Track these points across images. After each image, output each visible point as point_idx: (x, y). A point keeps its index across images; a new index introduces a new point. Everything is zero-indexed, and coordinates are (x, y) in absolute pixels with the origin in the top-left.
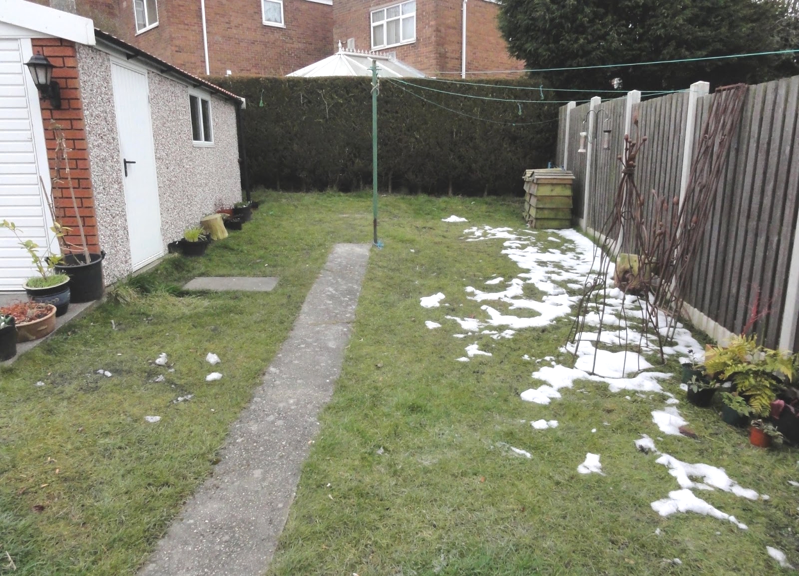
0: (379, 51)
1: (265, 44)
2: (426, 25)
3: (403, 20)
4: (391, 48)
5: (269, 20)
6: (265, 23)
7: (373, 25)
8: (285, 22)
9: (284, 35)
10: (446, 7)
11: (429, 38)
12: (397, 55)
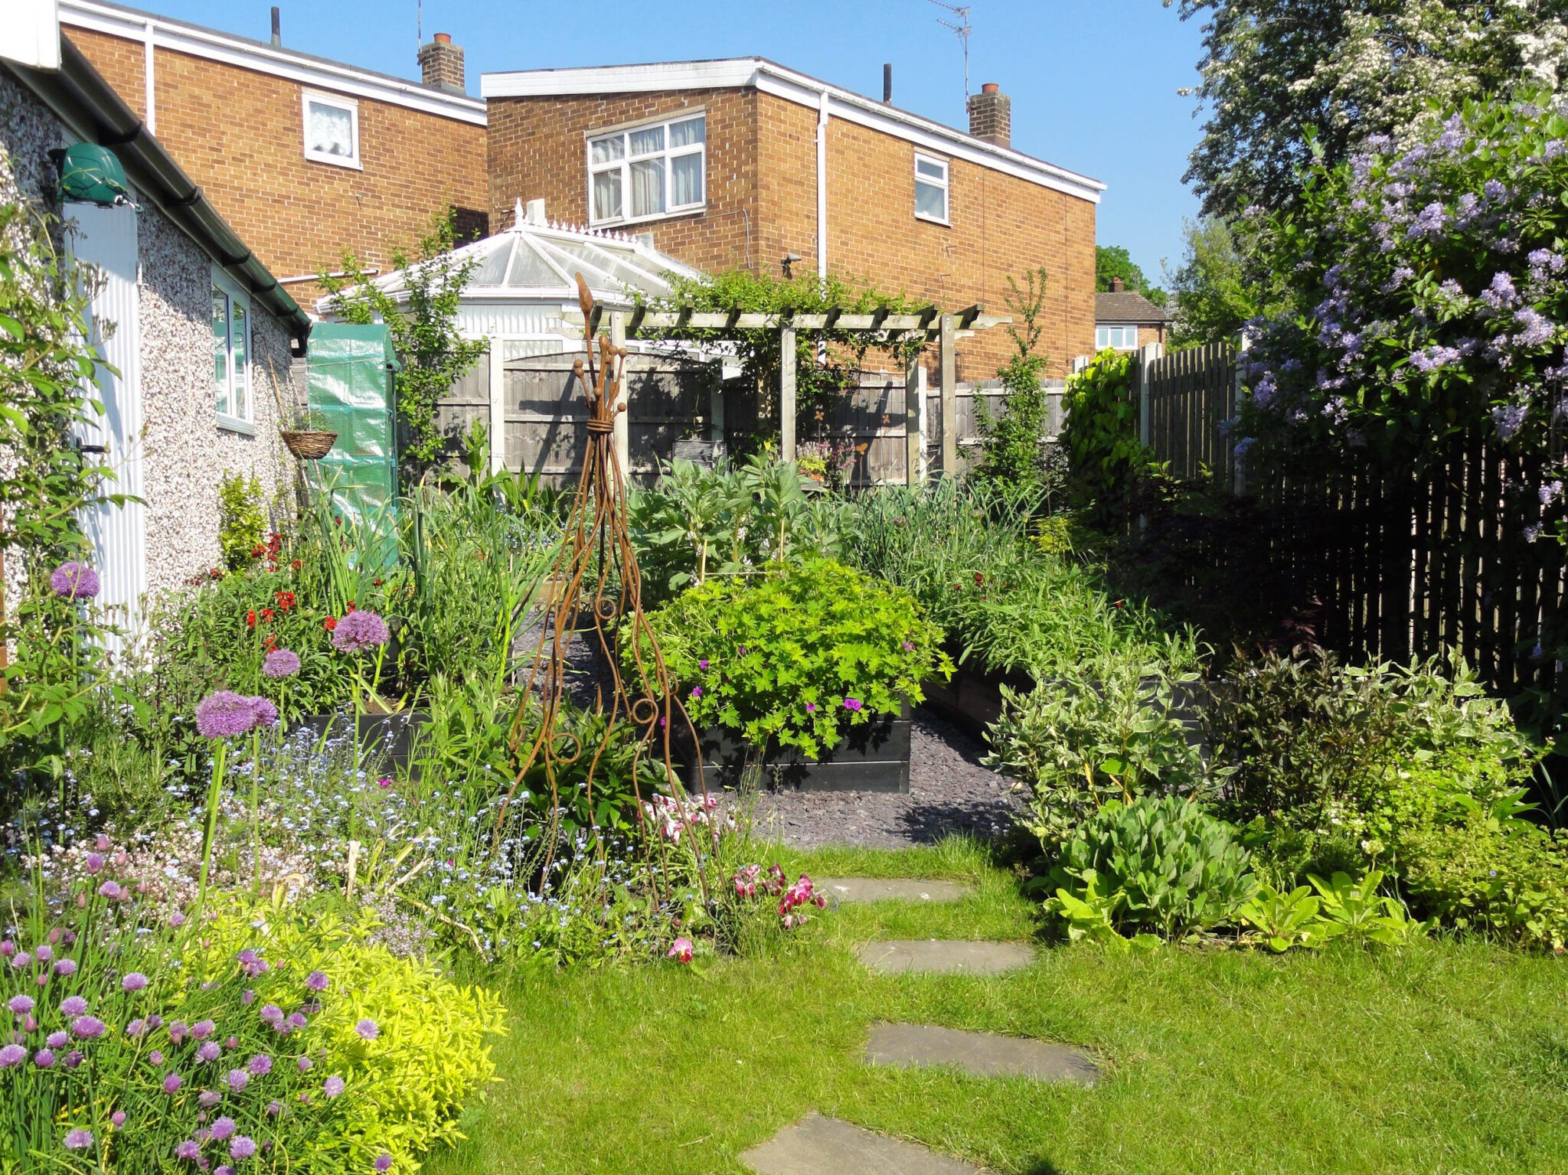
0: (613, 230)
1: (311, 206)
2: (732, 171)
3: (674, 160)
4: (641, 225)
5: (318, 149)
6: (310, 154)
7: (592, 168)
8: (362, 156)
9: (358, 186)
10: (780, 133)
11: (740, 202)
12: (656, 241)
